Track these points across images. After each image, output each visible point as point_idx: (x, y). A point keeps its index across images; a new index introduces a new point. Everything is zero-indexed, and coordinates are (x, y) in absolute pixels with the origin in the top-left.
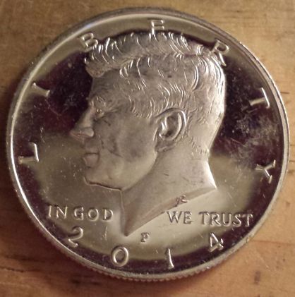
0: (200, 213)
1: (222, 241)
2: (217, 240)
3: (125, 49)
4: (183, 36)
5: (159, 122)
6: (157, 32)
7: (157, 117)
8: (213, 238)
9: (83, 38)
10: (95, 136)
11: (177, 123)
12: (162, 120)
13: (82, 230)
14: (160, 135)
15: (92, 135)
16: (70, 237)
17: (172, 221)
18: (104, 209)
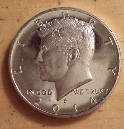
0: (87, 90)
1: (96, 100)
2: (94, 100)
3: (53, 25)
4: (76, 18)
5: (68, 54)
6: (66, 17)
7: (67, 52)
8: (92, 99)
9: (36, 22)
10: (43, 61)
11: (76, 54)
12: (69, 53)
13: (40, 99)
14: (69, 59)
15: (42, 61)
16: (36, 102)
17: (76, 94)
18: (48, 90)
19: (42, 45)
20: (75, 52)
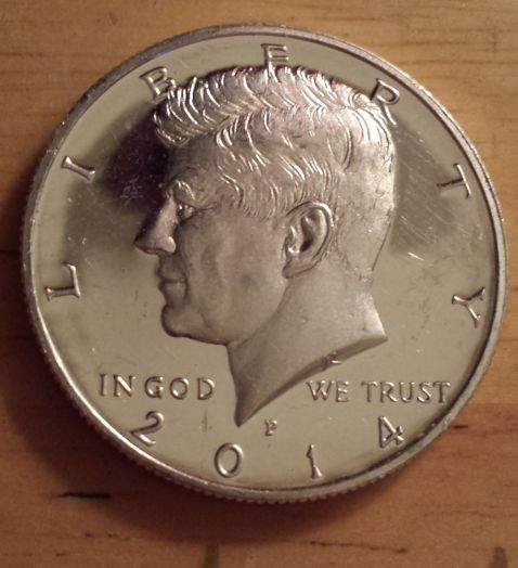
0: (363, 384)
1: (402, 430)
2: (394, 431)
4: (322, 75)
5: (288, 226)
6: (278, 68)
7: (283, 218)
8: (386, 426)
9: (151, 80)
10: (177, 251)
11: (319, 228)
12: (292, 222)
13: (162, 417)
14: (290, 250)
15: (173, 249)
16: (144, 430)
17: (315, 398)
18: (199, 380)
19: (174, 178)
20: (314, 217)
